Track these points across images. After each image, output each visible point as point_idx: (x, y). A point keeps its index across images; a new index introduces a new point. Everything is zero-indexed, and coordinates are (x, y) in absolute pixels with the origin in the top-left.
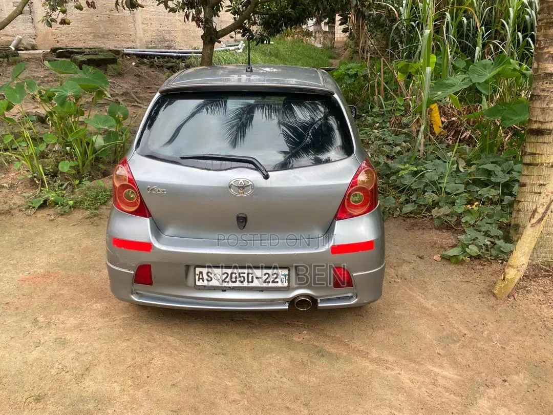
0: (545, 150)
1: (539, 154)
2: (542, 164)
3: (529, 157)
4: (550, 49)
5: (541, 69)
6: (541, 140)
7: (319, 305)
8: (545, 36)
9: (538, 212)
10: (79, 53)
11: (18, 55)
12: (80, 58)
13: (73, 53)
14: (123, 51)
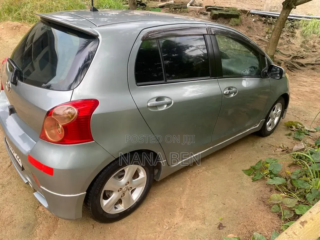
10: (219, 10)
11: (186, 8)
12: (215, 12)
13: (216, 9)
14: (250, 11)
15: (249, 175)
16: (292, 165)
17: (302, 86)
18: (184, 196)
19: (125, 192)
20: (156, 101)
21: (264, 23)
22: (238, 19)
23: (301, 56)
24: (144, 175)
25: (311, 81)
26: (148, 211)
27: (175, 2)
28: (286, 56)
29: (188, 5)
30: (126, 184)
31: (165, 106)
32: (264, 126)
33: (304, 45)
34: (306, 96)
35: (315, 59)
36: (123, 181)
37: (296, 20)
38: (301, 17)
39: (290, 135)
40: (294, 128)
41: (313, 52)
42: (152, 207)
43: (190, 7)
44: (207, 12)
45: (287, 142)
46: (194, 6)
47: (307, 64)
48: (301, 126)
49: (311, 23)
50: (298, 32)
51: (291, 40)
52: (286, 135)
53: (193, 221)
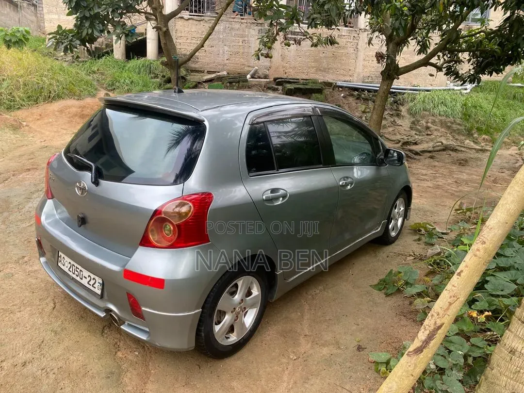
10: (294, 83)
11: (247, 81)
12: (289, 86)
13: (289, 82)
14: (336, 84)
15: (380, 290)
16: (429, 274)
17: (422, 180)
18: (304, 322)
19: (239, 313)
20: (271, 193)
21: (358, 99)
22: (322, 94)
23: (413, 142)
24: (258, 292)
25: (432, 173)
26: (264, 342)
27: (228, 73)
28: (393, 142)
29: (248, 76)
30: (240, 304)
31: (281, 199)
32: (386, 230)
33: (414, 126)
34: (430, 192)
35: (431, 144)
36: (237, 297)
37: (399, 93)
38: (405, 90)
39: (419, 240)
40: (423, 231)
41: (428, 135)
42: (268, 338)
43: (251, 79)
44: (276, 87)
45: (417, 248)
46: (256, 78)
47: (424, 152)
48: (431, 227)
49: (420, 96)
50: (404, 110)
51: (396, 121)
52: (415, 241)
53: (325, 347)
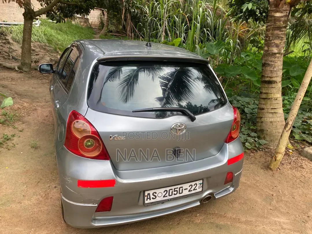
0: (273, 91)
1: (270, 93)
2: (272, 98)
3: (265, 95)
4: (275, 41)
5: (270, 51)
6: (270, 86)
7: (216, 198)
8: (272, 34)
9: (289, 124)
